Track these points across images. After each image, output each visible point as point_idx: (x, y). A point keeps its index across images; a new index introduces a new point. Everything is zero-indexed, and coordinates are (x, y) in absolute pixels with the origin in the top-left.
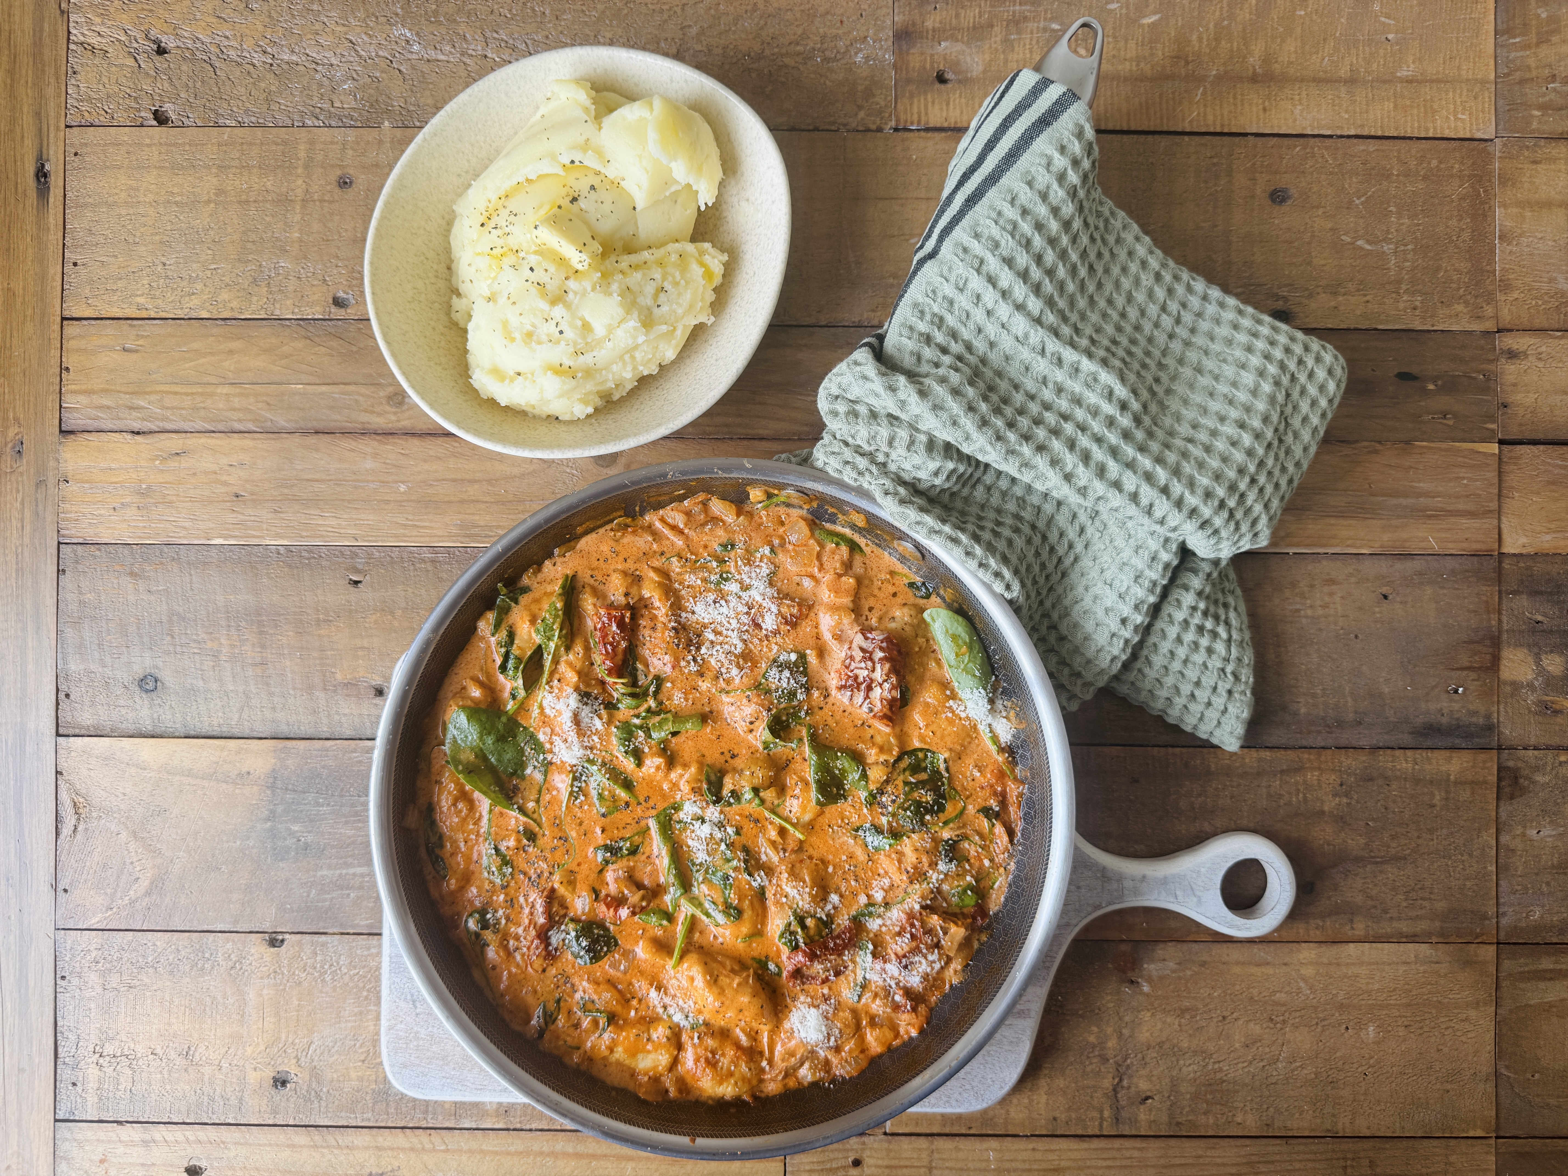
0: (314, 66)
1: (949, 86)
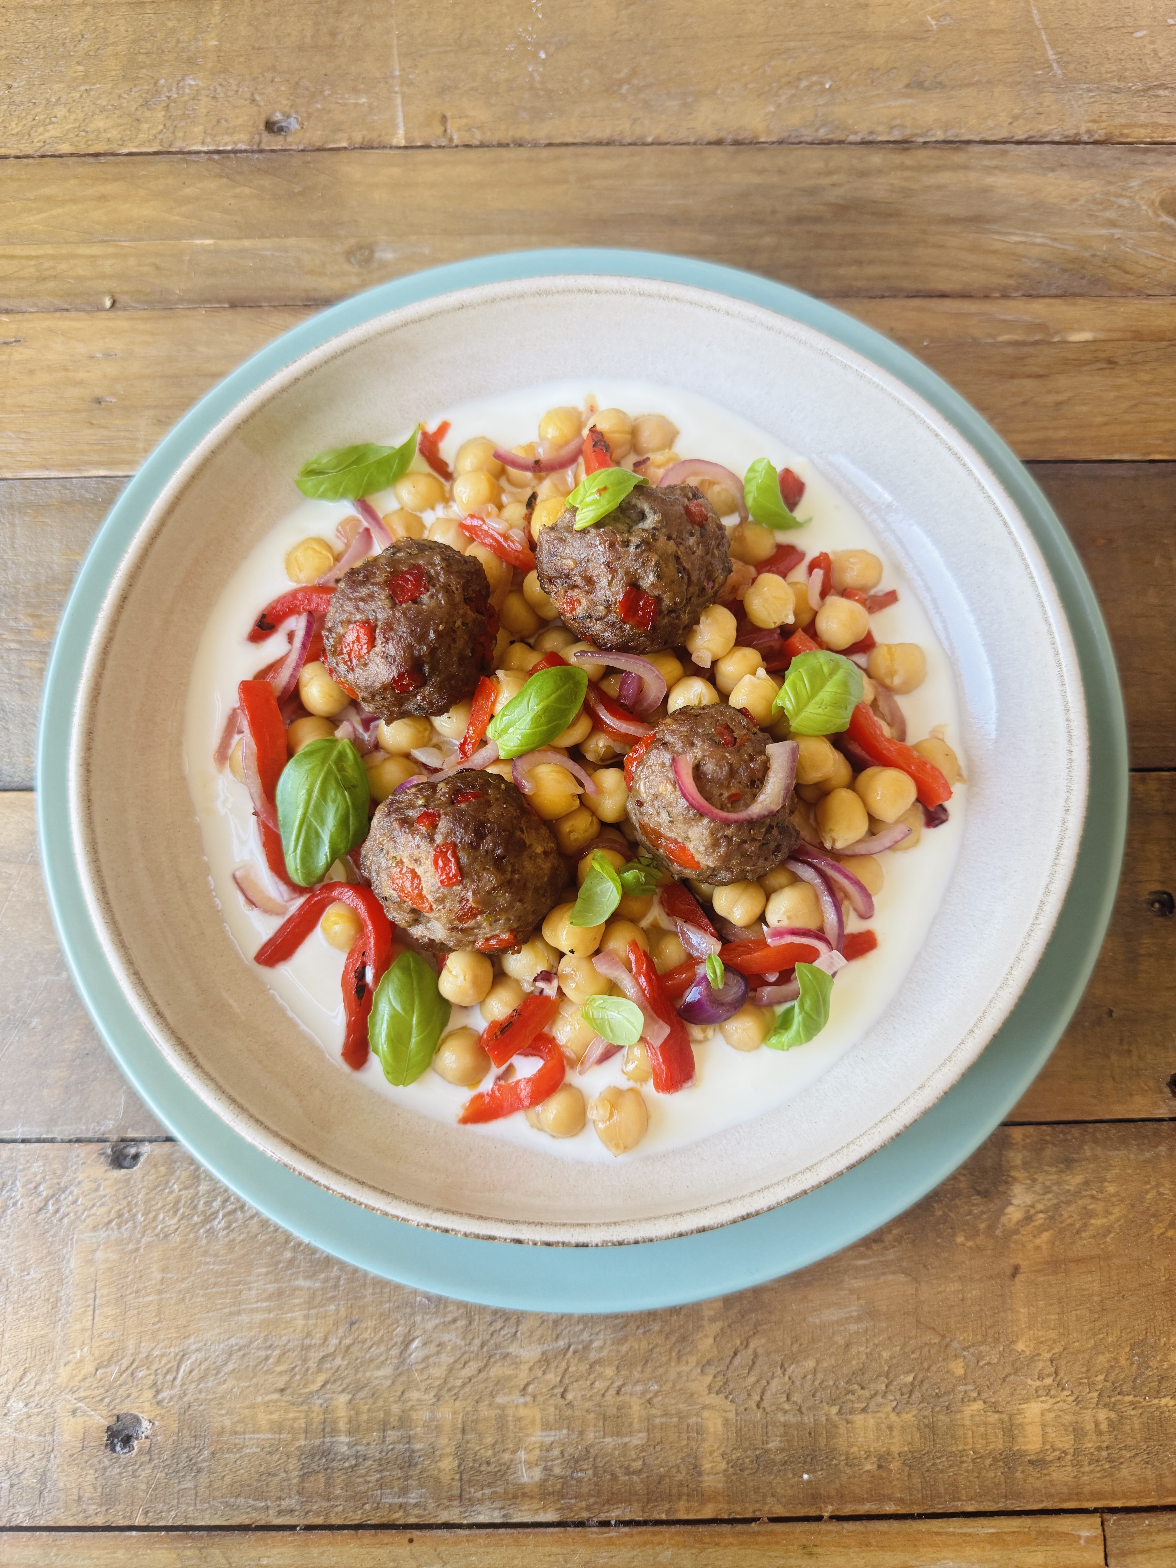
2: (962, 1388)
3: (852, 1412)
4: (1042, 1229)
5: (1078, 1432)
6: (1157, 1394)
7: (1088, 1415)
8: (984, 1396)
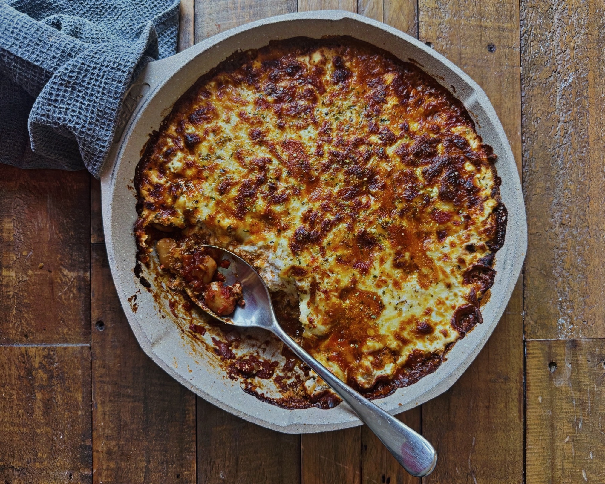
0: (552, 31)
1: (548, 369)
2: (19, 254)
3: (14, 223)
4: (61, 280)
5: (7, 286)
6: (16, 309)
7: (11, 289)
8: (17, 260)
